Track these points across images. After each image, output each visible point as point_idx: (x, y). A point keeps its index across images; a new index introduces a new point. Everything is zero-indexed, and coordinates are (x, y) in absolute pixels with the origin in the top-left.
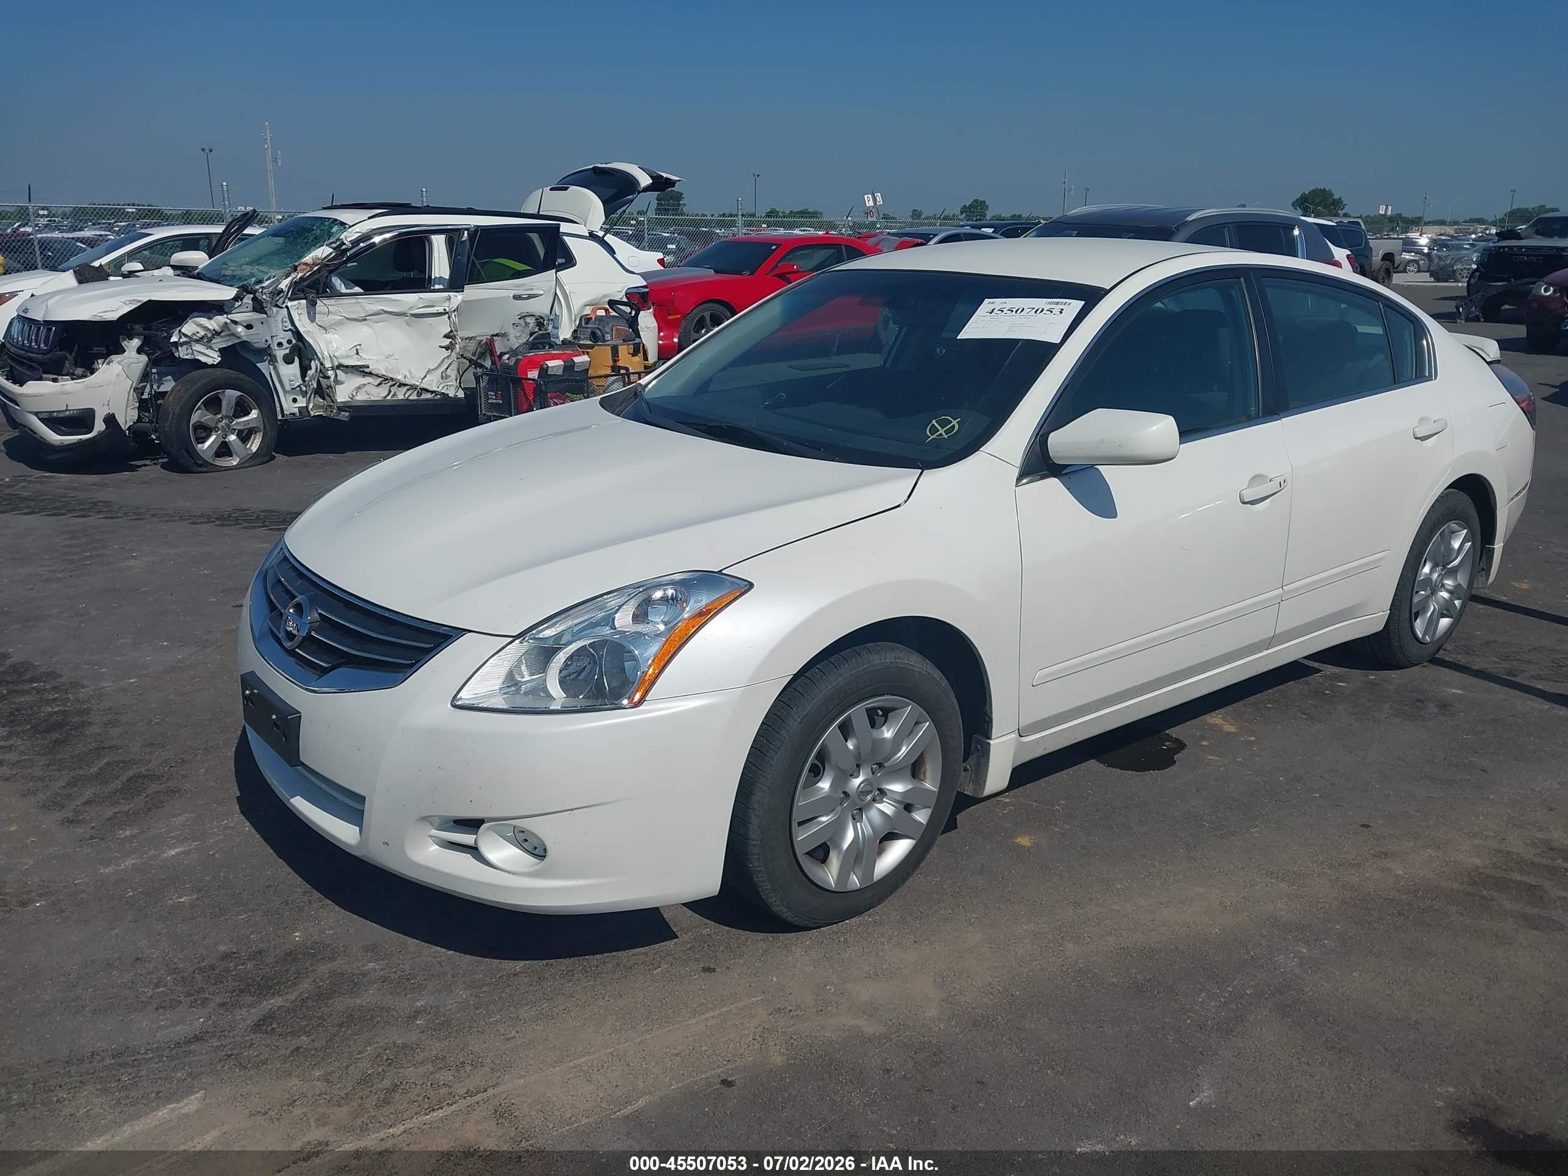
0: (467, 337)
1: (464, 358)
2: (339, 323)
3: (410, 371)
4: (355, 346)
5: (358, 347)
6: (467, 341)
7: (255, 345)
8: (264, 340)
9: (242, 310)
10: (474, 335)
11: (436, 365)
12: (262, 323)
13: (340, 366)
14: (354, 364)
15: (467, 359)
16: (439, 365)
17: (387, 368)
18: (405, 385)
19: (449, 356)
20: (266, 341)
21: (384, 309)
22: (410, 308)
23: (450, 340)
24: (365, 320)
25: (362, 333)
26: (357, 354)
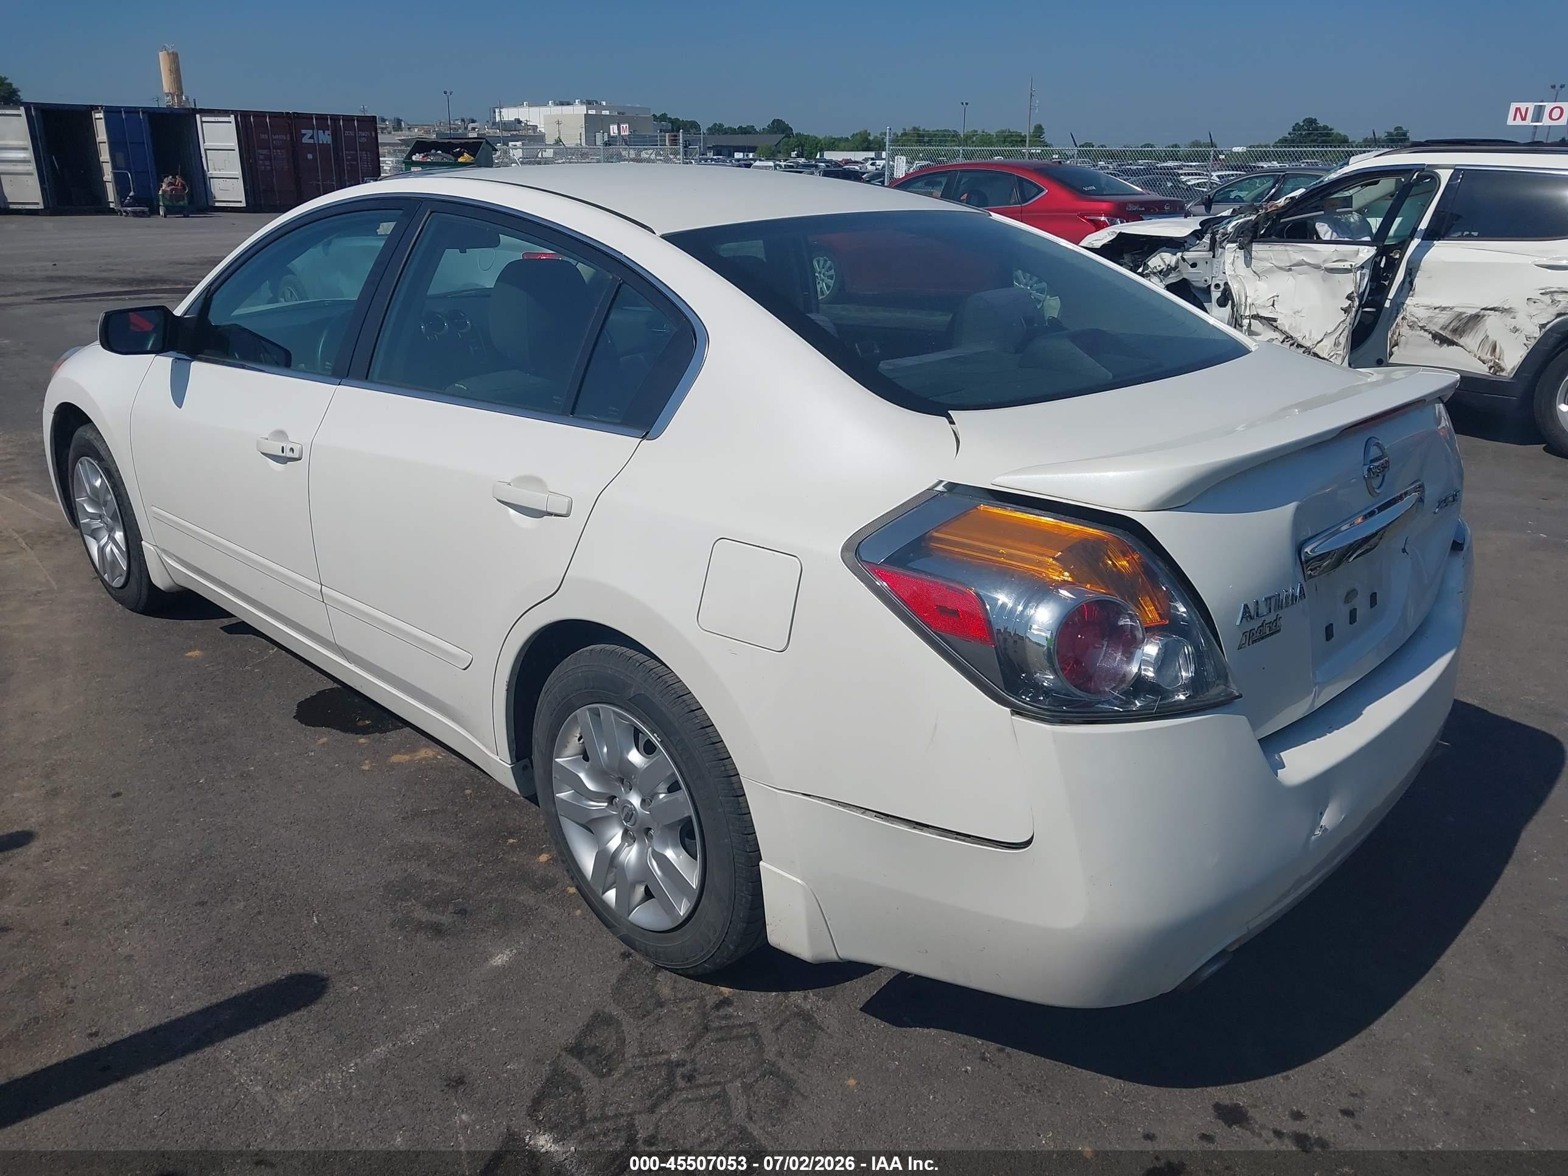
0: (1437, 305)
1: (1426, 331)
2: (1269, 271)
3: (1310, 332)
4: (1273, 297)
5: (1276, 298)
6: (1437, 310)
7: (1194, 283)
8: (1203, 279)
9: (1199, 249)
10: (1451, 305)
11: (1333, 330)
12: (1207, 263)
13: (1256, 317)
14: (1266, 316)
15: (1430, 333)
16: (1335, 330)
17: (1291, 324)
18: (1302, 346)
19: (1345, 320)
20: (1206, 281)
21: (1305, 259)
22: (1325, 261)
23: (1350, 302)
24: (1290, 270)
25: (1284, 284)
26: (1273, 305)
